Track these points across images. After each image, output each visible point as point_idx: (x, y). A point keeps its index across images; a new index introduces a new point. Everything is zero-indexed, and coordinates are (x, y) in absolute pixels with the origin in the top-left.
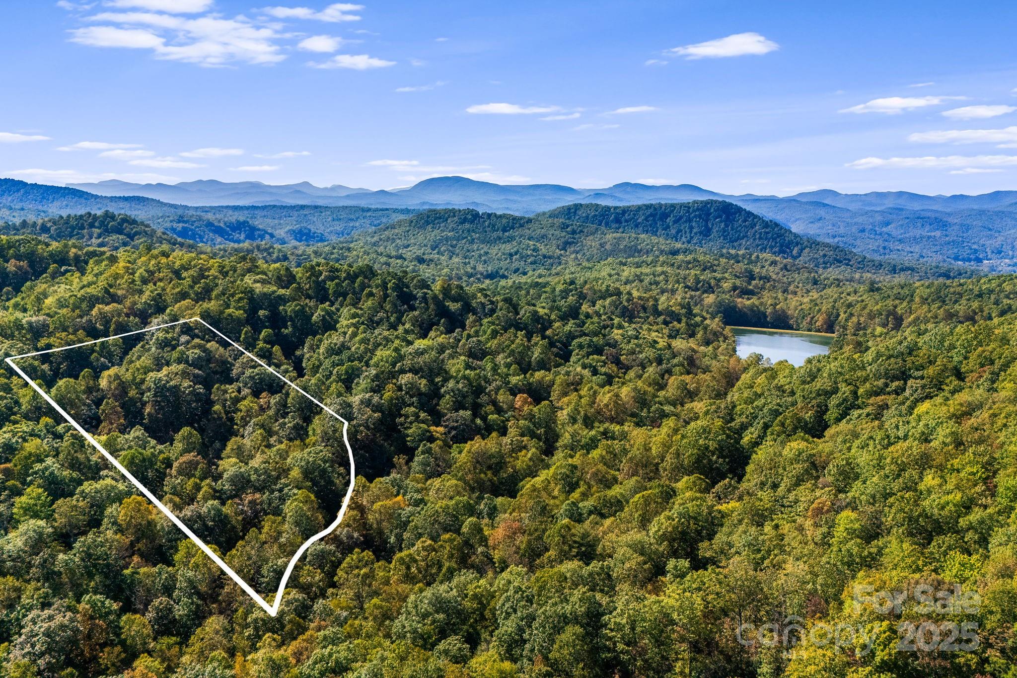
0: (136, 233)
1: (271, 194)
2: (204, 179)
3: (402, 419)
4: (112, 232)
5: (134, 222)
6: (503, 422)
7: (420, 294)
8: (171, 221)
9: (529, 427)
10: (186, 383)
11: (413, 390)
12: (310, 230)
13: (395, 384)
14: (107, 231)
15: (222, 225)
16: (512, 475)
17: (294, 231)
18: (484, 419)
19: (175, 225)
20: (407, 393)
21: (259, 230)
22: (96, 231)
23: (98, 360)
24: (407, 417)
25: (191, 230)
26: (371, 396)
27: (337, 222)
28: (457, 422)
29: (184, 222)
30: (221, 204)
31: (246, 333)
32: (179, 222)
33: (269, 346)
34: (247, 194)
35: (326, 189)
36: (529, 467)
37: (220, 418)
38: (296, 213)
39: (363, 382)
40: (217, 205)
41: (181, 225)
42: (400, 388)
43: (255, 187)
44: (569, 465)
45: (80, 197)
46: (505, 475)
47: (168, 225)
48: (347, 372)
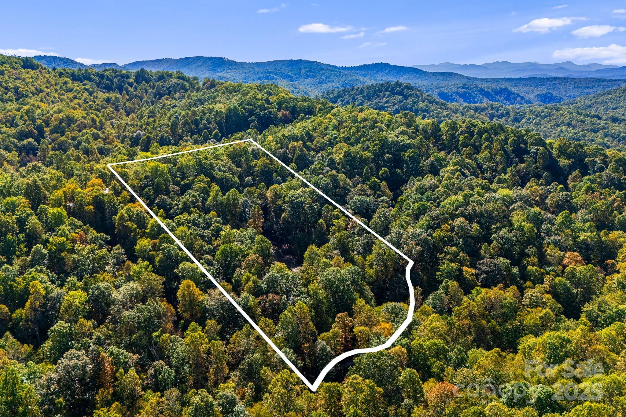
0: (411, 95)
1: (541, 69)
2: (500, 61)
3: (443, 255)
4: (396, 94)
5: (411, 88)
6: (542, 274)
7: (533, 150)
8: (458, 88)
9: (565, 285)
10: (309, 201)
11: (464, 233)
12: (552, 95)
13: (450, 225)
14: (393, 94)
15: (490, 91)
16: (518, 328)
17: (541, 95)
18: (523, 269)
19: (459, 90)
20: (457, 234)
21: (514, 94)
22: (388, 93)
23: (276, 177)
24: (446, 253)
25: (469, 93)
26: (422, 232)
27: (576, 89)
28: (490, 267)
29: (466, 88)
30: (499, 77)
31: (367, 170)
32: (463, 88)
33: (378, 181)
34: (525, 70)
35: (583, 66)
36: (536, 325)
37: (322, 228)
38: (549, 83)
39: (425, 219)
40: (497, 77)
41: (463, 90)
42: (452, 229)
43: (533, 66)
44: (560, 338)
45: (417, 73)
46: (509, 327)
47: (455, 90)
48: (419, 208)
